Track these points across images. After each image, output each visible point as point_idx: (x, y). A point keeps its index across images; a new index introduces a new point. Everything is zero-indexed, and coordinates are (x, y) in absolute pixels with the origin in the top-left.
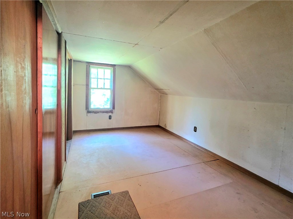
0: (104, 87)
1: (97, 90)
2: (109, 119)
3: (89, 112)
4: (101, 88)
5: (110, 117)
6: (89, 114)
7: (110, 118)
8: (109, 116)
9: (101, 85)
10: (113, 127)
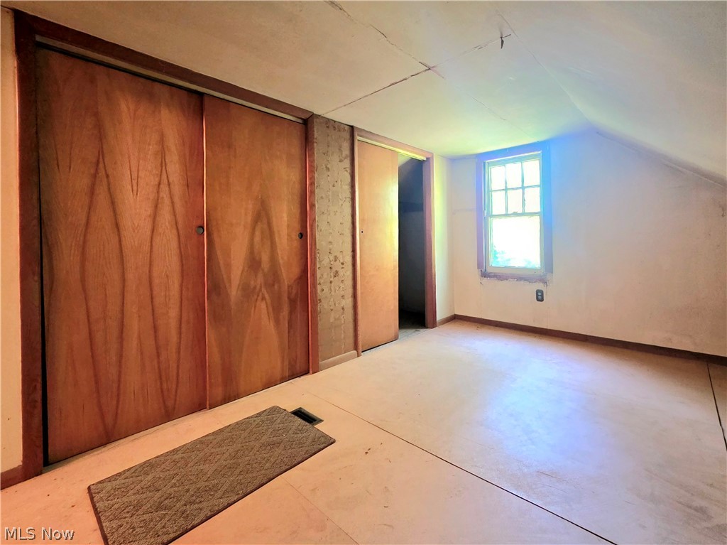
0: (523, 210)
1: (503, 219)
2: (538, 300)
3: (485, 275)
4: (515, 214)
5: (540, 294)
6: (485, 280)
7: (540, 297)
8: (538, 291)
9: (515, 206)
10: (549, 327)
